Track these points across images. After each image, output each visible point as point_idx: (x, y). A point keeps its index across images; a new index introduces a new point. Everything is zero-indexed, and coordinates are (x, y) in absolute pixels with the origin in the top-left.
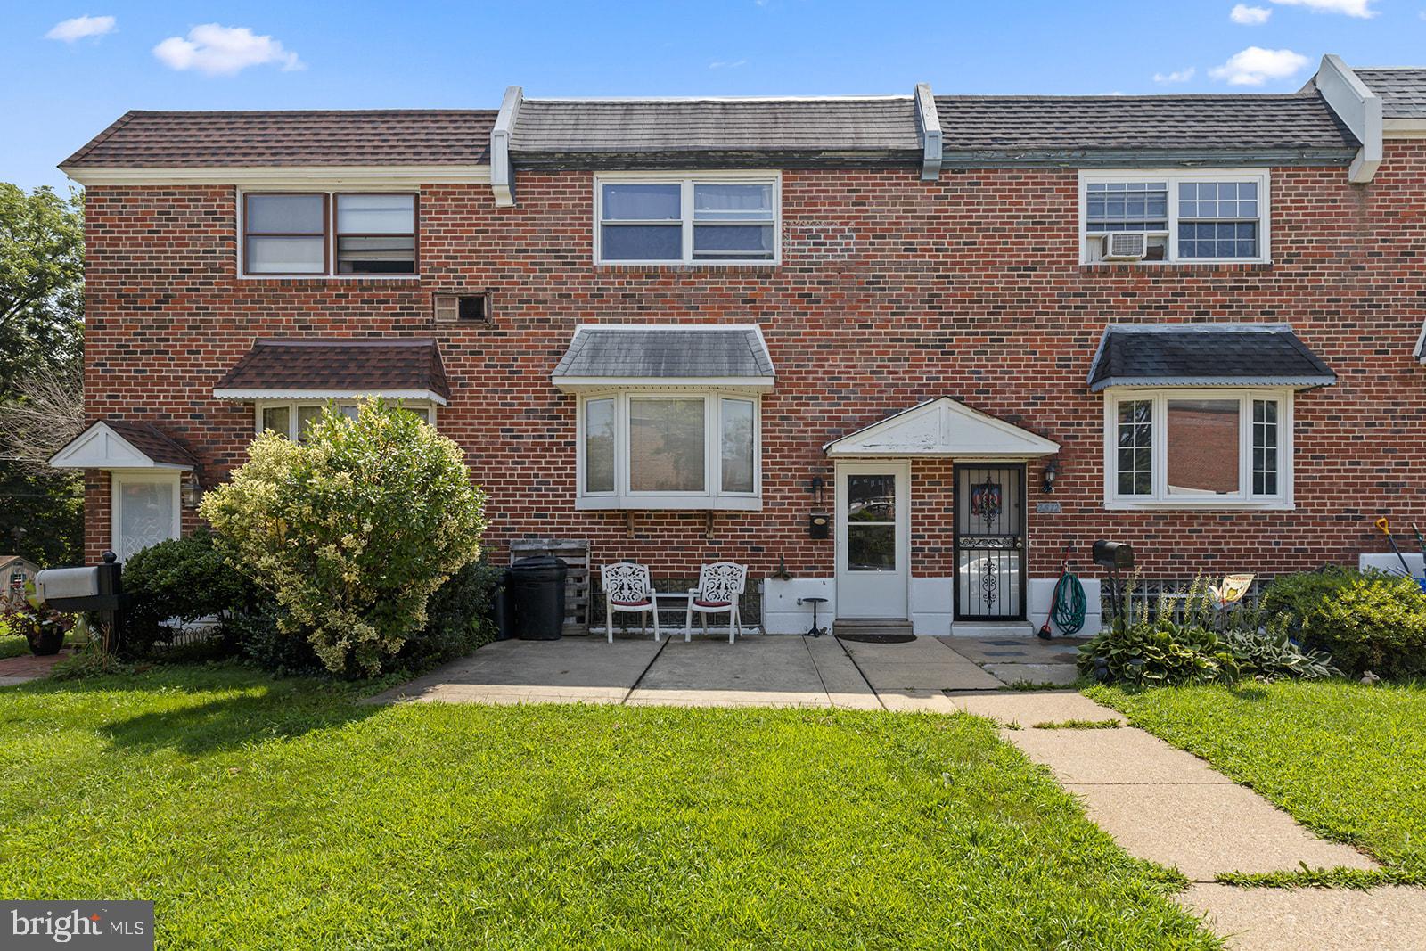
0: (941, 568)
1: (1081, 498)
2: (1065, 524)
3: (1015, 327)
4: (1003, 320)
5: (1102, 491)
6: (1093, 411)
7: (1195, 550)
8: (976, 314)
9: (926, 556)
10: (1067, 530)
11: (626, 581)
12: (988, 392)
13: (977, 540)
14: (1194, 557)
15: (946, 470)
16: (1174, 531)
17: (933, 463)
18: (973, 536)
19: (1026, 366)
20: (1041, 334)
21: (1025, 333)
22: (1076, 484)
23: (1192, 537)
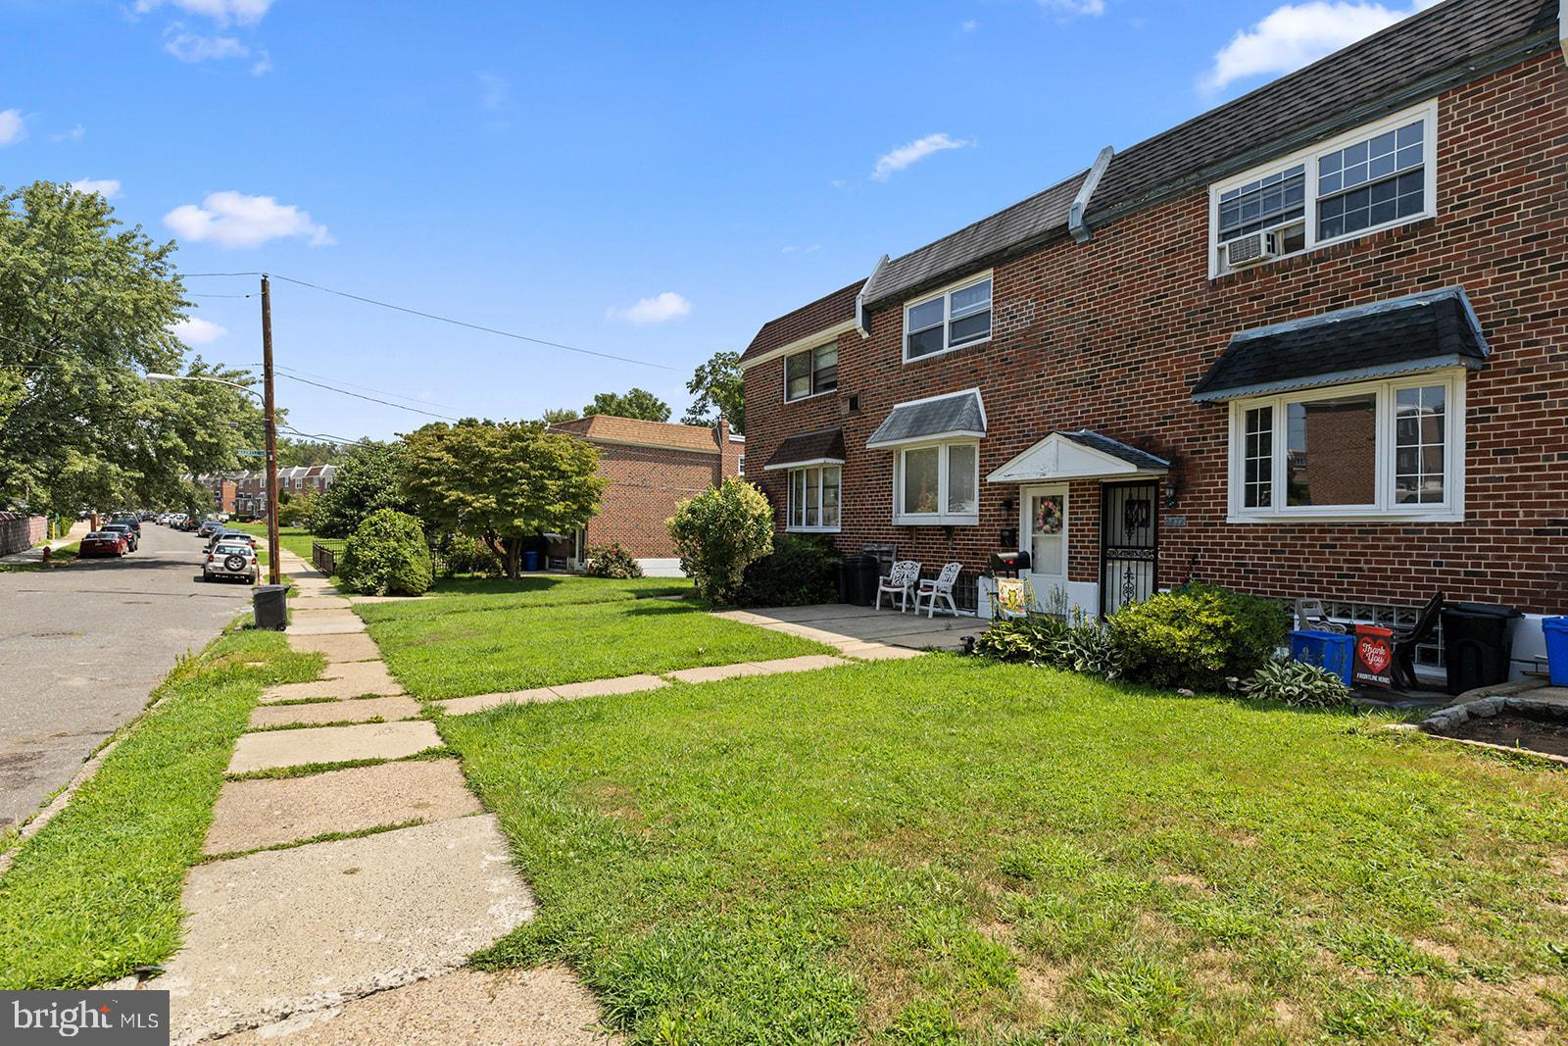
0: (1089, 575)
1: (1206, 511)
2: (1190, 537)
3: (1148, 354)
4: (1139, 350)
5: (1226, 504)
6: (1218, 424)
7: (1327, 568)
8: (1117, 349)
9: (1078, 564)
10: (1191, 544)
11: (906, 573)
12: (1125, 417)
13: (1120, 551)
14: (1326, 575)
15: (1094, 489)
16: (1303, 546)
17: (1084, 484)
18: (1117, 547)
19: (1158, 389)
20: (1170, 356)
21: (1157, 358)
22: (1201, 498)
23: (1323, 553)
